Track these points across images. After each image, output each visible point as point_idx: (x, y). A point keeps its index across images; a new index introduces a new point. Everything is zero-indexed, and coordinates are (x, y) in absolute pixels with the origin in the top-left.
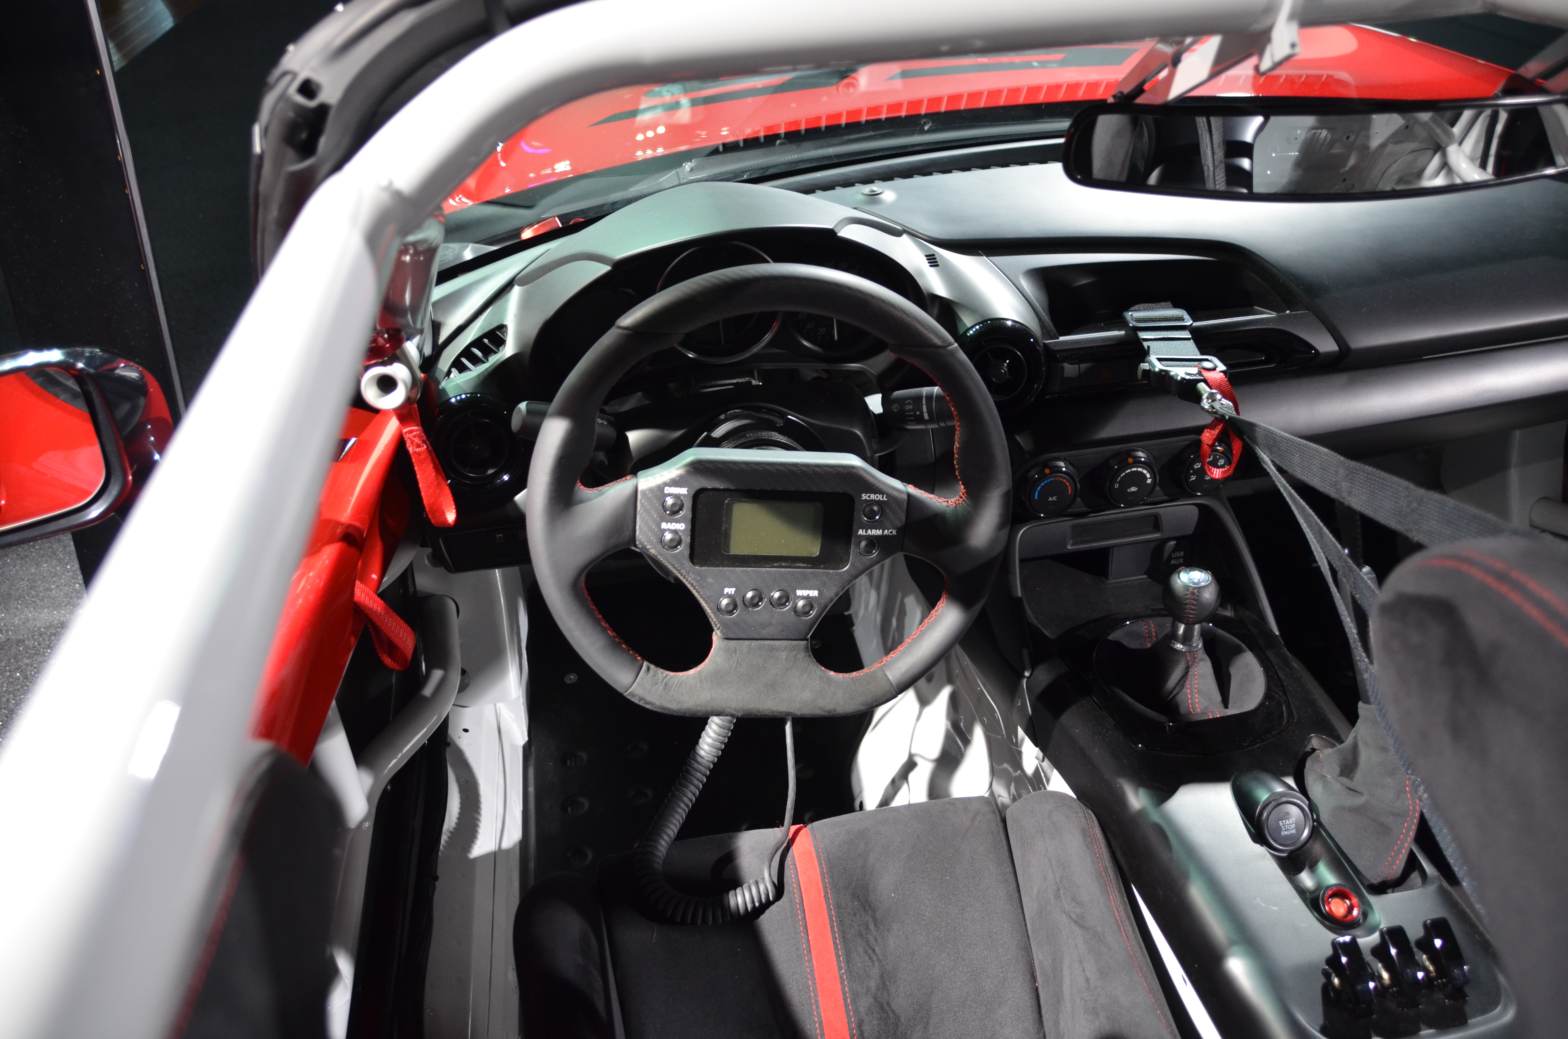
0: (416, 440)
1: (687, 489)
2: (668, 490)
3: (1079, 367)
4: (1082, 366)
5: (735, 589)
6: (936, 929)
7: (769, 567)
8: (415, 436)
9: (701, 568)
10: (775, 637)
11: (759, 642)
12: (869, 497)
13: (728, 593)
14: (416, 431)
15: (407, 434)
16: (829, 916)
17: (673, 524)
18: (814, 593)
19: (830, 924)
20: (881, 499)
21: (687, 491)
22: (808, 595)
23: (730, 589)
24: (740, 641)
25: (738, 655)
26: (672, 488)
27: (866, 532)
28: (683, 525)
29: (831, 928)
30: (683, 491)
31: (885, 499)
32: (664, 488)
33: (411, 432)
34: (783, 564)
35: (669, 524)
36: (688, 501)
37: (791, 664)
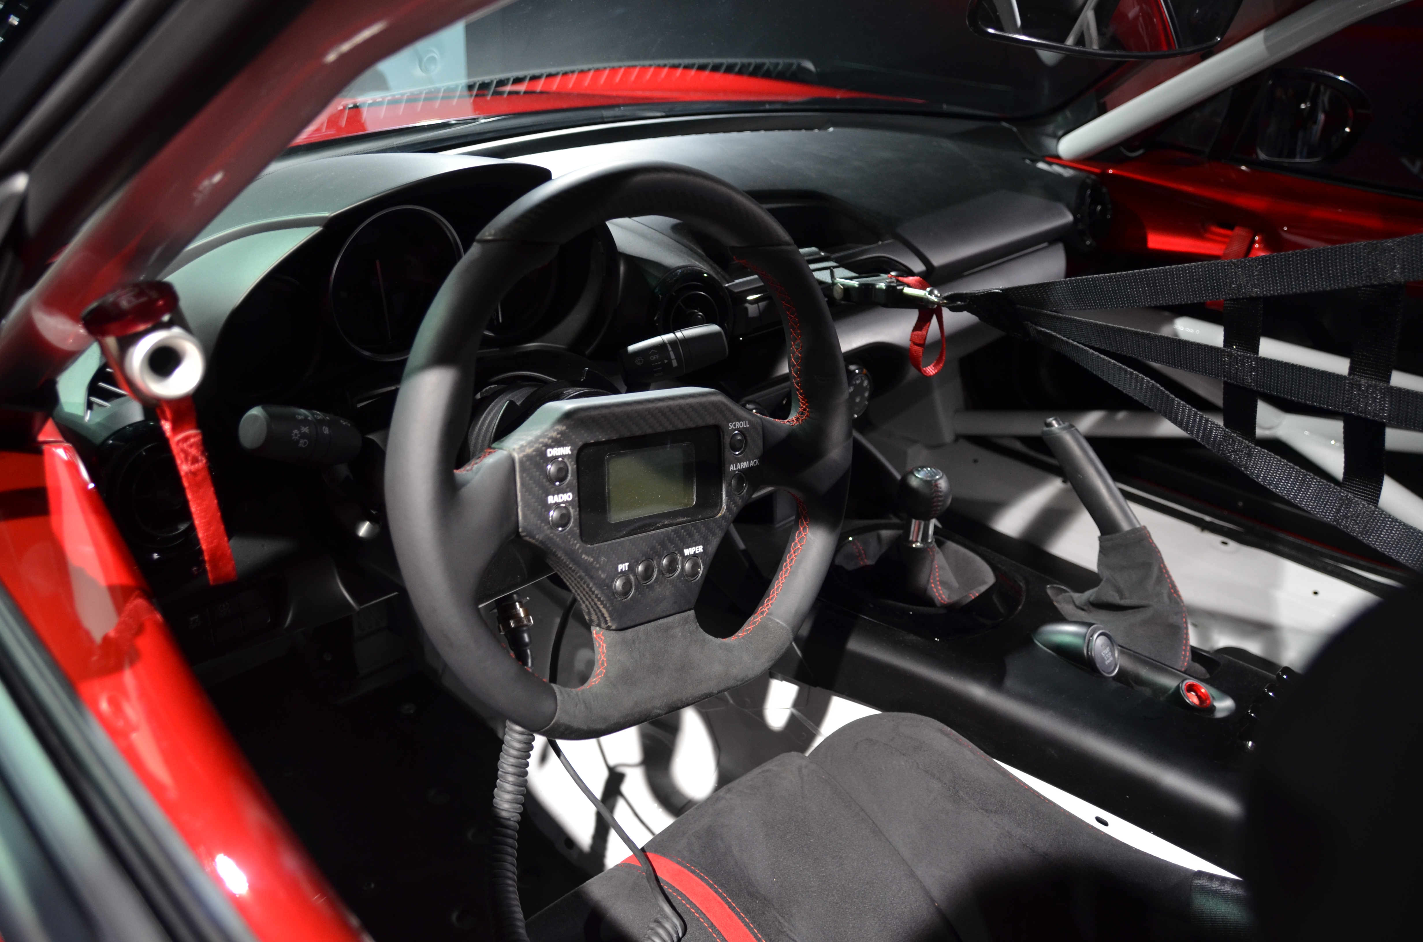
0: (193, 451)
1: (570, 447)
2: (552, 452)
3: (758, 306)
4: (760, 304)
5: (628, 564)
6: (828, 895)
7: (654, 530)
8: (191, 446)
9: (593, 546)
10: (668, 613)
11: (653, 623)
12: (735, 425)
13: (622, 570)
14: (195, 436)
15: (180, 444)
16: (745, 925)
17: (560, 495)
18: (699, 549)
19: (751, 933)
20: (745, 426)
21: (571, 450)
22: (695, 552)
23: (624, 565)
24: (635, 628)
25: (637, 645)
26: (555, 449)
27: (736, 467)
28: (570, 494)
29: (755, 937)
30: (566, 450)
31: (748, 426)
32: (546, 450)
33: (186, 439)
34: (666, 522)
35: (556, 496)
36: (572, 463)
37: (689, 639)
